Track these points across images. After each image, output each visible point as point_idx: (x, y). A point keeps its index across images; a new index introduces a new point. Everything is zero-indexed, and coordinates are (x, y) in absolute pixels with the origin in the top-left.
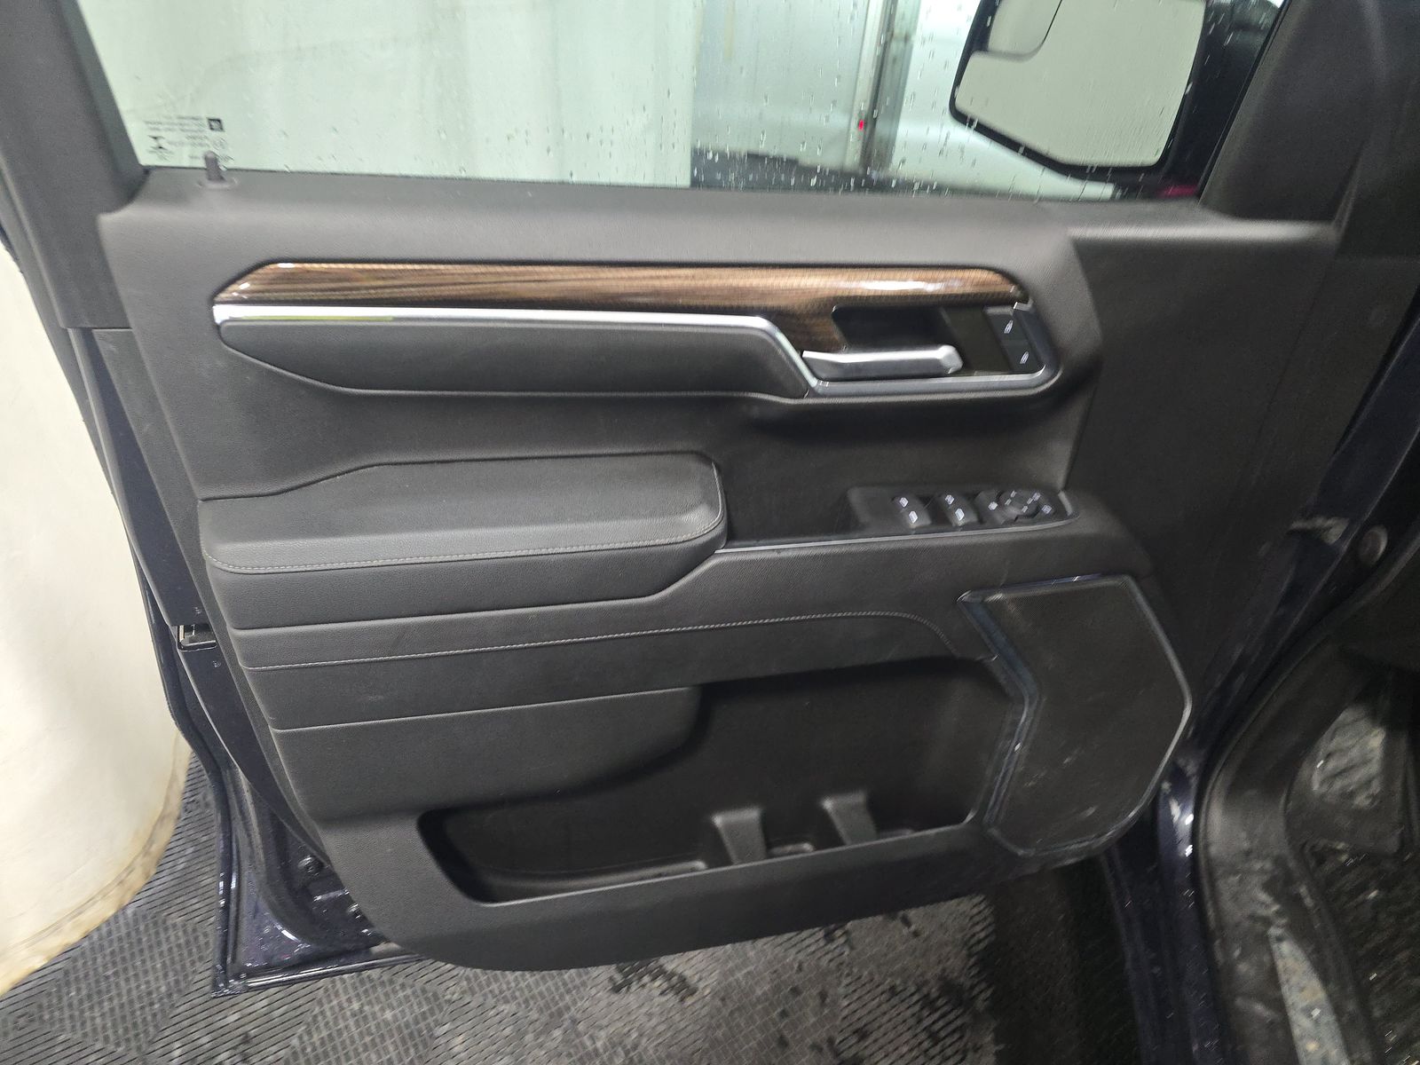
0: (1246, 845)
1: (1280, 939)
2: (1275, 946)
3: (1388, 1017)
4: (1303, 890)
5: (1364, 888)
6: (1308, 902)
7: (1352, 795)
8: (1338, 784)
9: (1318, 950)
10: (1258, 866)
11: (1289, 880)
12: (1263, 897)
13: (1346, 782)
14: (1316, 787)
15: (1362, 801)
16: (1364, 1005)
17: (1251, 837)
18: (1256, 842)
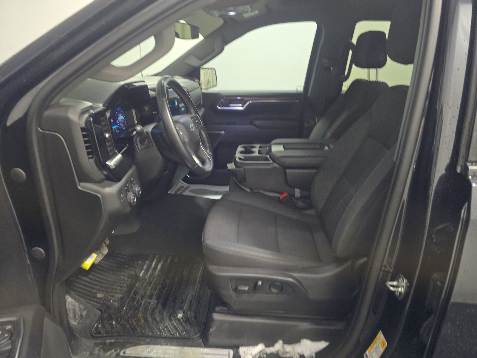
0: (88, 353)
1: (124, 353)
2: (126, 355)
3: (153, 332)
4: (108, 341)
5: (111, 325)
6: (113, 341)
7: (82, 315)
8: (77, 317)
9: (130, 343)
10: (97, 352)
11: (104, 344)
12: (109, 353)
13: (77, 315)
14: (75, 324)
15: (84, 313)
16: (148, 337)
17: (85, 350)
18: (88, 350)
